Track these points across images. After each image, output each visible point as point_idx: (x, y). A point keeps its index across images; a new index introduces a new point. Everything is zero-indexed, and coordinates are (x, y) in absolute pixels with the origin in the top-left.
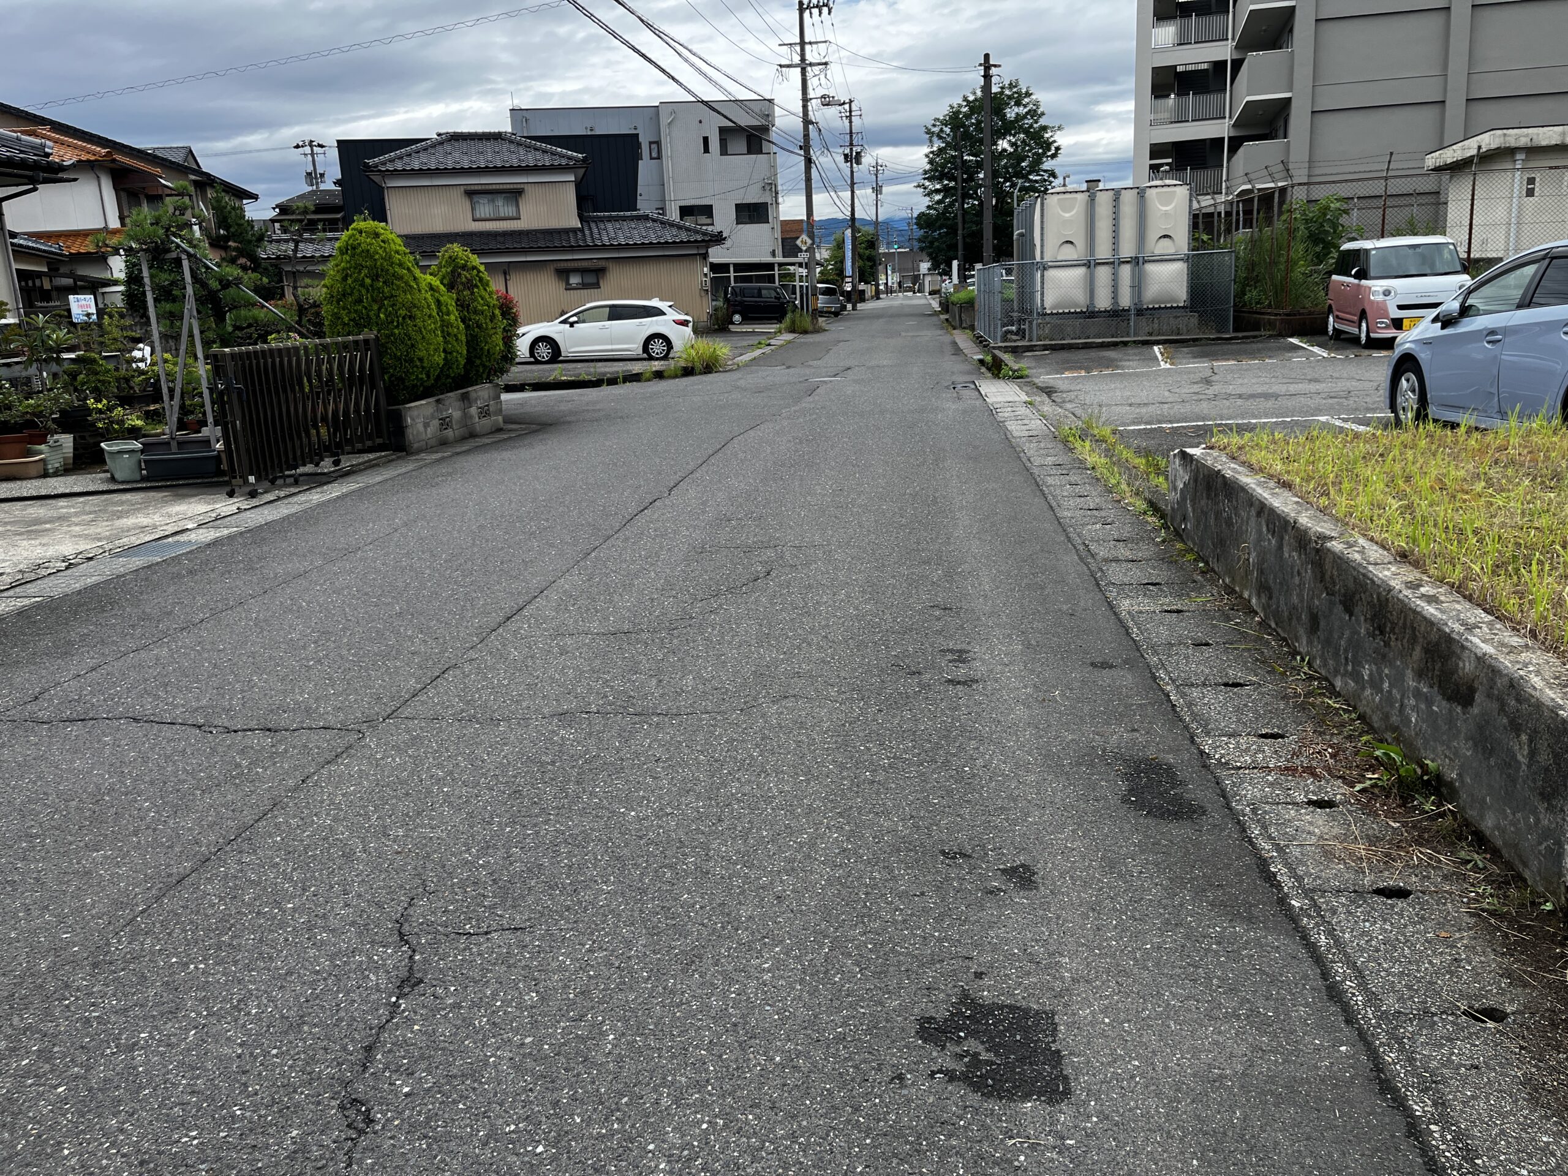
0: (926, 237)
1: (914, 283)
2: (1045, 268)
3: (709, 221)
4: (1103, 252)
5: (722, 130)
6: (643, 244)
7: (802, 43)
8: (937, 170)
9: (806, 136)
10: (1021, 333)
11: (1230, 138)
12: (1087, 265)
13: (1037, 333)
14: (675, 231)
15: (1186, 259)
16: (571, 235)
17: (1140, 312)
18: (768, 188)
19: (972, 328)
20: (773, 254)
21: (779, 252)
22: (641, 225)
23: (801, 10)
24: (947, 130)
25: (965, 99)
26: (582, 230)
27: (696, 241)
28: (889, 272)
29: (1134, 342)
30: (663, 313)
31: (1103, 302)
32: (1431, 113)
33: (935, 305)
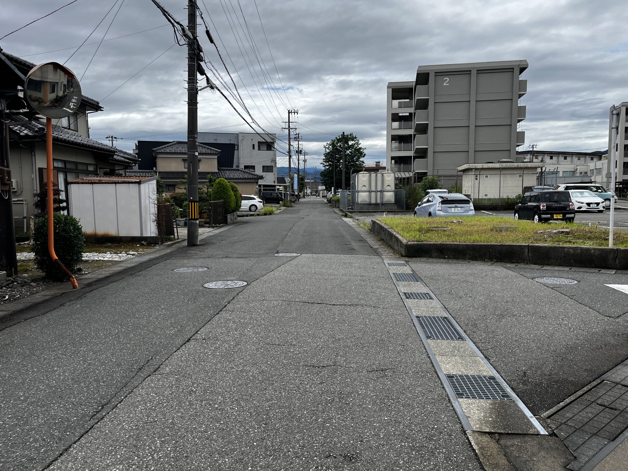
0: (324, 179)
1: (316, 193)
2: (358, 192)
3: (253, 171)
4: (373, 189)
5: (259, 142)
6: (238, 178)
7: (289, 122)
8: (327, 159)
9: (289, 149)
10: (352, 209)
11: (413, 156)
12: (369, 192)
13: (356, 209)
14: (248, 175)
15: (394, 191)
16: (215, 174)
17: (382, 204)
18: (273, 161)
19: (339, 207)
20: (274, 182)
21: (276, 182)
22: (237, 172)
23: (289, 113)
24: (331, 147)
25: (336, 138)
26: (219, 173)
27: (255, 178)
28: (308, 189)
29: (380, 211)
30: (255, 199)
31: (373, 201)
32: (465, 154)
33: (325, 201)
